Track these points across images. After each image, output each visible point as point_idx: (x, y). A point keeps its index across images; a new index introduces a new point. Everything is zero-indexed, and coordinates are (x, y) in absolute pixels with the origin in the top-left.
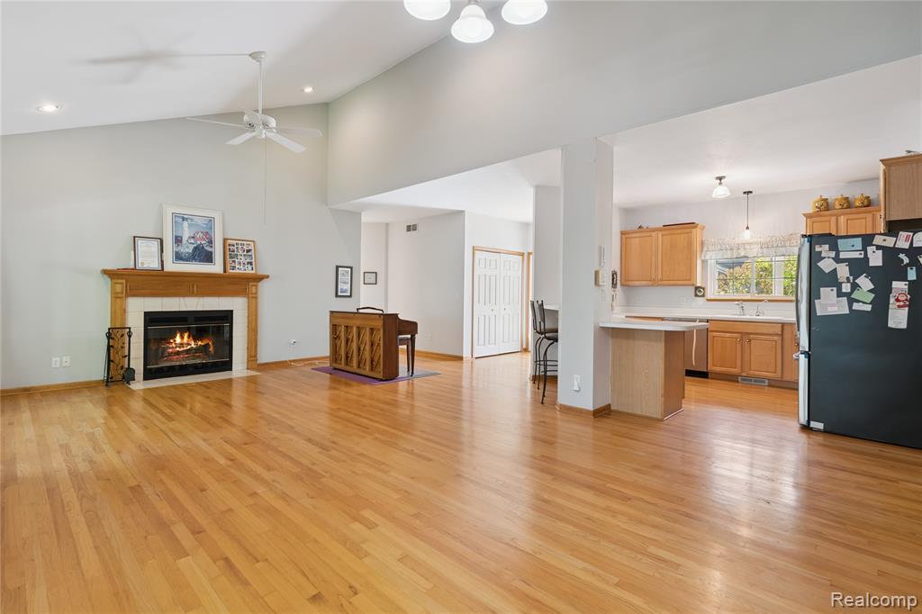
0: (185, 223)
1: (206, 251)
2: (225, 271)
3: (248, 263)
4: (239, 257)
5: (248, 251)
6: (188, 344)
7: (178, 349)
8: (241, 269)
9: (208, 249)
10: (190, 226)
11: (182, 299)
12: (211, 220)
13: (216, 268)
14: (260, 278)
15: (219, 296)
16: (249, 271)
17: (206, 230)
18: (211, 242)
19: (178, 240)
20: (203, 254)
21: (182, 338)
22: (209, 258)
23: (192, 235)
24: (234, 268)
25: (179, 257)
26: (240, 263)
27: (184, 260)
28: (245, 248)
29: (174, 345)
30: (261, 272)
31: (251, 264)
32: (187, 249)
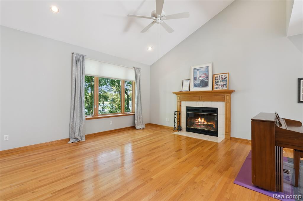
0: (198, 71)
1: (205, 81)
2: (212, 90)
3: (224, 85)
4: (220, 82)
5: (225, 79)
6: (204, 123)
7: (199, 123)
8: (221, 88)
9: (206, 80)
10: (199, 72)
11: (197, 102)
12: (207, 68)
13: (209, 88)
14: (230, 92)
15: (211, 101)
16: (224, 88)
17: (205, 73)
18: (207, 78)
19: (195, 79)
20: (204, 83)
21: (201, 119)
22: (206, 84)
23: (200, 76)
24: (216, 88)
25: (195, 86)
26: (220, 85)
27: (197, 87)
28: (223, 77)
29: (198, 122)
30: (231, 88)
31: (226, 85)
32: (198, 82)
